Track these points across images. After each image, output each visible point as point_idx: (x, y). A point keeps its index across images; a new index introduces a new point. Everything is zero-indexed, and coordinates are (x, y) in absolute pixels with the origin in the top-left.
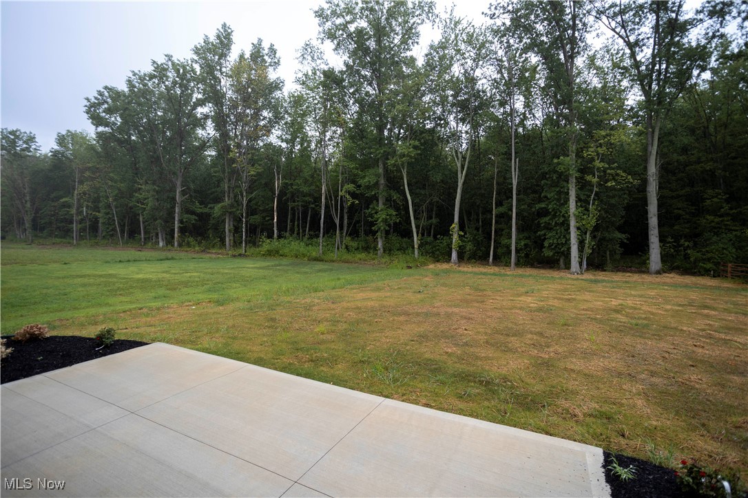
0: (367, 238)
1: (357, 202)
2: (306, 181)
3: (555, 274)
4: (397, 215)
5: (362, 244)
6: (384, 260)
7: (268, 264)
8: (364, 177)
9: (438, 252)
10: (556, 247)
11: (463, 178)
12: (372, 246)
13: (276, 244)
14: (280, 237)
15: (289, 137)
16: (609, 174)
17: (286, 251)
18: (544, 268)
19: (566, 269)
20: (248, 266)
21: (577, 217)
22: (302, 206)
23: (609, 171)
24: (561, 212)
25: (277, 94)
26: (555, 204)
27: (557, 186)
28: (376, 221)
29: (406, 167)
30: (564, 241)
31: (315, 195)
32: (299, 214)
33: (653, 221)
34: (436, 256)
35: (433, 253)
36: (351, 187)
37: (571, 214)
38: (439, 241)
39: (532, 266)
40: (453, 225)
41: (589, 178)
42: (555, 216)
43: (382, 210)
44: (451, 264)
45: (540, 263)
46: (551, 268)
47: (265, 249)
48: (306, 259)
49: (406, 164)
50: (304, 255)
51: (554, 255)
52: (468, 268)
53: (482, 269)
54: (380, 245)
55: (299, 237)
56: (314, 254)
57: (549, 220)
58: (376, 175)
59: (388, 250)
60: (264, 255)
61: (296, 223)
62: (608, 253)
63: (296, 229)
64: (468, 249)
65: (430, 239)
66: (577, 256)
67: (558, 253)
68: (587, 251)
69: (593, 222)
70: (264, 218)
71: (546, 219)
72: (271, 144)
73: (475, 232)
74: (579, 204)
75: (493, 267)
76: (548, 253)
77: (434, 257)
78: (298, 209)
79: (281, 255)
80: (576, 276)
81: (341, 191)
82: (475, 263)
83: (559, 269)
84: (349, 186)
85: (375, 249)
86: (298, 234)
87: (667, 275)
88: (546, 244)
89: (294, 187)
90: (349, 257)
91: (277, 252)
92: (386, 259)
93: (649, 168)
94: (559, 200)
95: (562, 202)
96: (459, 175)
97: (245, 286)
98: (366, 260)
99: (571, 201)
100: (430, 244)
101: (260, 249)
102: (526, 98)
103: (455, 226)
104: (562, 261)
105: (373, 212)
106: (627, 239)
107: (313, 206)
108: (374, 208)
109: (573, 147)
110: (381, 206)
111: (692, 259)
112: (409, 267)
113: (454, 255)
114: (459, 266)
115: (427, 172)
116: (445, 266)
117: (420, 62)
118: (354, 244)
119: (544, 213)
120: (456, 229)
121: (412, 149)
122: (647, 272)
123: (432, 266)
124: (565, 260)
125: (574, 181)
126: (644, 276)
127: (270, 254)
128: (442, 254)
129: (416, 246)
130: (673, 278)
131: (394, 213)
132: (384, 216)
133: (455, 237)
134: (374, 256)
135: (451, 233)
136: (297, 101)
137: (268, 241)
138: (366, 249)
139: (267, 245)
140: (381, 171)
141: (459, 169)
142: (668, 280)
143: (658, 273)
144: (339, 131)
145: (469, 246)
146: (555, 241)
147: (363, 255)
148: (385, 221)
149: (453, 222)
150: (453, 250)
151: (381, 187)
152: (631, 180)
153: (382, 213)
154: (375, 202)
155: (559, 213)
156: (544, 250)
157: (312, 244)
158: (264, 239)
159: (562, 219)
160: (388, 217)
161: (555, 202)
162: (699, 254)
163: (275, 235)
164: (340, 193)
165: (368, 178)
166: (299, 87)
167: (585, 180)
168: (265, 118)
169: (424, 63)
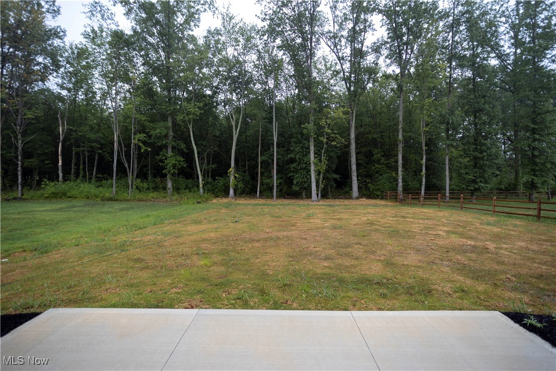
0: (156, 180)
1: (150, 149)
2: (92, 128)
3: (301, 202)
4: (184, 161)
5: (152, 185)
6: (174, 198)
7: (61, 206)
8: (155, 129)
9: (216, 190)
10: (301, 184)
11: (237, 134)
12: (161, 186)
13: (61, 186)
14: (65, 180)
15: (71, 86)
16: (332, 137)
17: (75, 192)
18: (291, 198)
19: (307, 198)
20: (36, 209)
21: (315, 164)
22: (88, 151)
23: (332, 135)
24: (304, 161)
25: (57, 42)
26: (300, 155)
27: (301, 143)
28: (167, 166)
29: (191, 123)
30: (306, 180)
31: (103, 141)
32: (84, 158)
33: (354, 167)
34: (215, 193)
35: (213, 190)
36: (142, 136)
37: (311, 162)
38: (217, 182)
39: (284, 198)
40: (230, 169)
41: (321, 139)
42: (299, 163)
43: (171, 157)
44: (229, 199)
45: (288, 195)
46: (296, 198)
47: (50, 192)
48: (99, 199)
49: (192, 120)
50: (96, 196)
51: (299, 189)
52: (242, 201)
53: (253, 201)
54: (169, 185)
55: (87, 178)
56: (107, 195)
57: (297, 165)
58: (165, 128)
59: (177, 189)
60: (48, 197)
61: (81, 167)
62: (329, 187)
63: (82, 173)
64: (239, 186)
65: (210, 180)
66: (316, 190)
67: (302, 188)
68: (321, 186)
69: (324, 168)
70: (43, 161)
71: (295, 165)
72: (48, 90)
73: (244, 174)
74: (316, 156)
75: (259, 199)
76: (295, 188)
77: (214, 193)
78: (84, 154)
79: (69, 197)
80: (315, 203)
81: (134, 139)
82: (245, 197)
83: (302, 198)
84: (141, 135)
85: (165, 188)
86: (84, 176)
87: (362, 199)
88: (295, 182)
89: (80, 134)
90: (141, 196)
91: (64, 194)
92: (176, 197)
93: (351, 134)
94: (302, 152)
95: (304, 153)
96: (234, 132)
97: (52, 230)
98: (157, 198)
99: (311, 153)
100: (210, 184)
101: (42, 191)
102: (275, 81)
103: (232, 170)
104: (304, 193)
105: (163, 158)
106: (340, 178)
107: (101, 151)
108: (164, 155)
109: (312, 118)
110: (170, 153)
111: (371, 190)
112: (199, 203)
113: (232, 192)
114: (236, 200)
115: (208, 127)
116: (225, 200)
117: (201, 42)
118: (145, 185)
119: (293, 161)
120: (232, 172)
121: (197, 109)
122: (350, 198)
123: (215, 201)
124: (306, 192)
125: (313, 140)
126: (350, 201)
127: (55, 196)
128: (220, 191)
129: (201, 186)
130: (364, 201)
131: (182, 159)
132: (174, 162)
133: (232, 178)
134: (165, 195)
135: (228, 175)
136: (82, 53)
137: (52, 184)
138: (156, 189)
139: (50, 188)
140: (170, 124)
141: (234, 127)
142: (363, 203)
143: (357, 198)
144: (127, 87)
145: (240, 185)
146: (300, 180)
147: (155, 194)
148: (174, 166)
149: (230, 167)
150: (231, 188)
151: (170, 138)
152: (344, 142)
153: (171, 159)
154: (164, 150)
155: (302, 161)
156: (293, 186)
157: (102, 186)
158: (47, 182)
159: (304, 165)
160: (177, 162)
161: (300, 154)
162: (374, 186)
163: (61, 178)
164: (133, 141)
165: (159, 129)
166: (84, 41)
167: (319, 140)
168: (39, 64)
169: (203, 43)
